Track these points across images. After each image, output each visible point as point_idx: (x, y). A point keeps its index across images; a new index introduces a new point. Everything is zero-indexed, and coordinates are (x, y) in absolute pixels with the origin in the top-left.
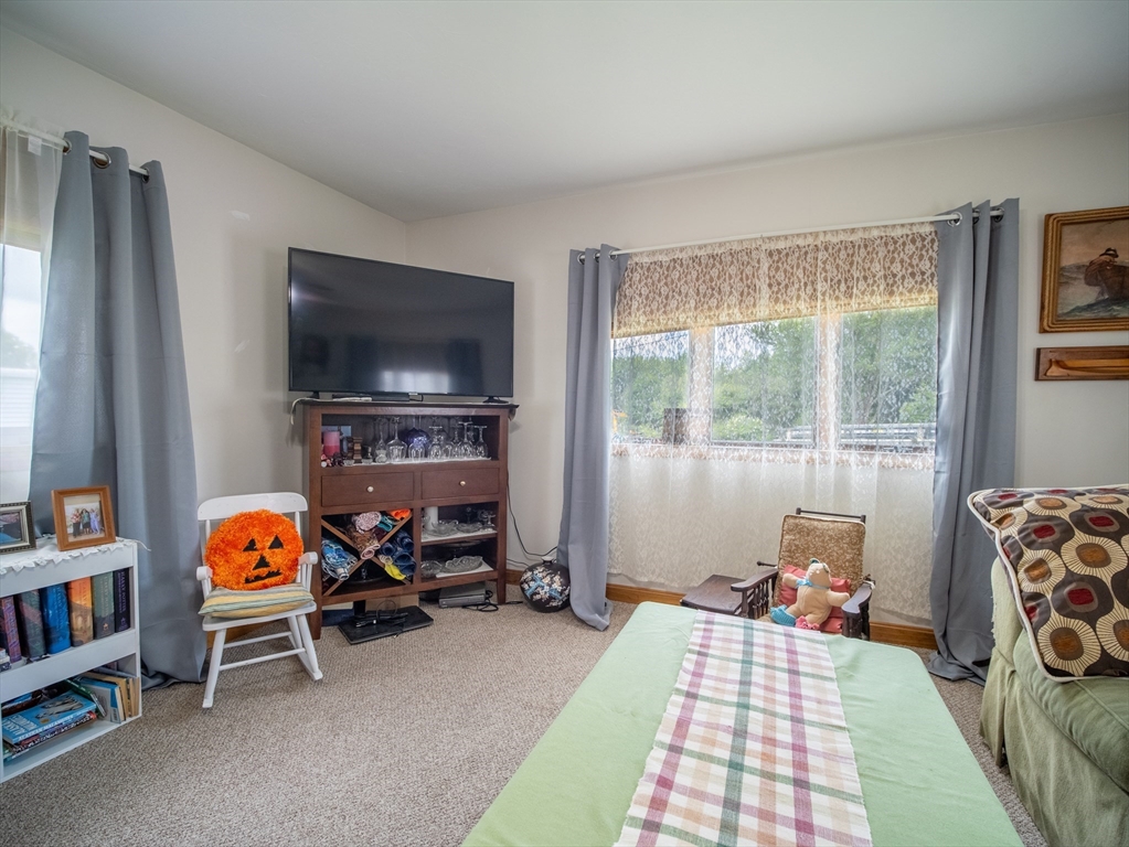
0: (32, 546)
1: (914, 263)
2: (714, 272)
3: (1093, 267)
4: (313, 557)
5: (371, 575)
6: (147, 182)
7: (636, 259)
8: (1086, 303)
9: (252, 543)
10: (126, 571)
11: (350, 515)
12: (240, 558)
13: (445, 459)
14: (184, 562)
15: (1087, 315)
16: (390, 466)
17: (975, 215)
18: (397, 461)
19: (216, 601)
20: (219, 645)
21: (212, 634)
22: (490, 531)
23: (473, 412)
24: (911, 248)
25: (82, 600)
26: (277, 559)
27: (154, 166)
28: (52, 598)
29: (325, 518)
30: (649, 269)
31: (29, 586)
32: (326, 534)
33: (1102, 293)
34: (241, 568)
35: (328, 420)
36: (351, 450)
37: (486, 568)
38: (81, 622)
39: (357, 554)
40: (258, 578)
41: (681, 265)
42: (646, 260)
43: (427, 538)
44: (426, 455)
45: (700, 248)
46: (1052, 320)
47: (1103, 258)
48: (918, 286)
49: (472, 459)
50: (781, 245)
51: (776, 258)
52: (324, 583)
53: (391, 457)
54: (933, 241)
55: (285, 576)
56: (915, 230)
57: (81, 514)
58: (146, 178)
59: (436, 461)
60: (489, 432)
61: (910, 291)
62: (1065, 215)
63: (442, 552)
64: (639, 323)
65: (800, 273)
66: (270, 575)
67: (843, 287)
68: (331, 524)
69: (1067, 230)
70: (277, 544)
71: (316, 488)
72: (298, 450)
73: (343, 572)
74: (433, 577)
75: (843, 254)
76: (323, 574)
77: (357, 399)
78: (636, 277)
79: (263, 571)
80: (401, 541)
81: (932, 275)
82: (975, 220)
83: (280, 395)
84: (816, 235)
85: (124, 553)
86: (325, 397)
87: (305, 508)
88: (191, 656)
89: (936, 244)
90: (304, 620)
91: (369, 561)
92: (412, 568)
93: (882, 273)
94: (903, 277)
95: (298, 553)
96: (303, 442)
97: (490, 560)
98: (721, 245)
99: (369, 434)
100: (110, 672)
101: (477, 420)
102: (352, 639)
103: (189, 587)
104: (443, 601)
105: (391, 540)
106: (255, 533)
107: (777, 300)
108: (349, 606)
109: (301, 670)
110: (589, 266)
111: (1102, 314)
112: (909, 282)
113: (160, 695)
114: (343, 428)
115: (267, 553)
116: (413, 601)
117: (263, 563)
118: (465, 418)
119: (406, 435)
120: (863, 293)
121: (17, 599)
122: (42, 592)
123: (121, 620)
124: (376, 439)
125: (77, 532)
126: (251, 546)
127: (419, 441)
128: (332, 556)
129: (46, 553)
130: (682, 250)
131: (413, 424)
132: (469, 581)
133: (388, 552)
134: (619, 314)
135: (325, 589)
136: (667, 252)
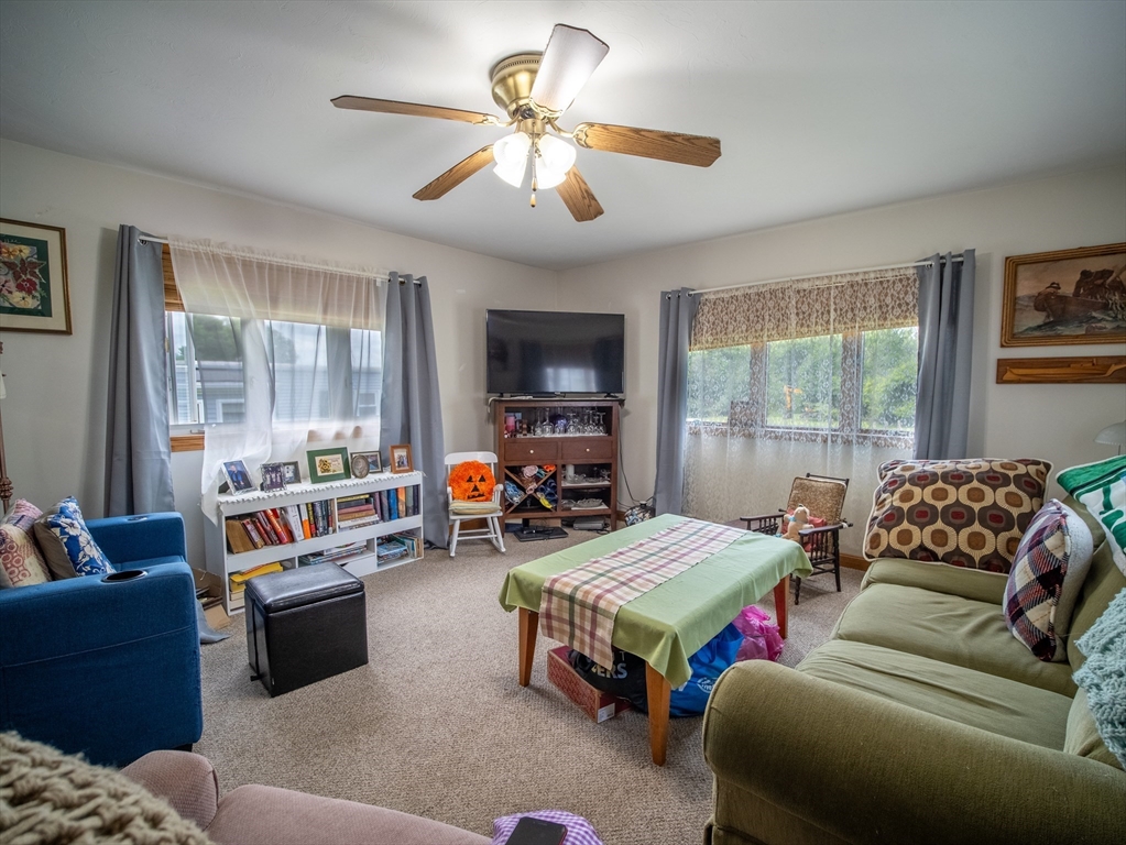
0: (382, 471)
1: (901, 297)
2: (759, 306)
3: (1040, 297)
4: (501, 487)
5: (532, 504)
6: (421, 286)
7: (706, 297)
8: (1036, 325)
9: (471, 478)
10: (418, 486)
11: (520, 467)
12: (465, 485)
13: (578, 435)
14: (439, 486)
15: (1037, 333)
16: (544, 438)
17: (942, 261)
18: (548, 435)
19: (455, 505)
20: (456, 530)
21: (455, 520)
22: (607, 483)
23: (595, 404)
24: (899, 286)
25: (402, 497)
26: (483, 487)
27: (423, 279)
28: (392, 494)
29: (507, 468)
30: (715, 304)
31: (384, 488)
32: (508, 478)
33: (1048, 317)
34: (466, 491)
35: (508, 410)
36: (521, 427)
37: (604, 507)
38: (402, 508)
39: (524, 490)
40: (474, 497)
41: (737, 300)
42: (712, 297)
43: (566, 484)
44: (566, 431)
45: (750, 288)
46: (1010, 337)
47: (1049, 290)
48: (903, 314)
49: (596, 434)
50: (806, 286)
51: (802, 294)
52: (507, 505)
53: (545, 433)
54: (915, 280)
55: (487, 496)
56: (902, 272)
57: (400, 457)
58: (420, 285)
59: (571, 435)
60: (606, 418)
61: (897, 318)
62: (1019, 257)
63: (577, 494)
64: (707, 342)
65: (818, 306)
66: (480, 495)
67: (850, 315)
68: (510, 472)
69: (1021, 268)
70: (482, 479)
71: (502, 449)
72: (492, 427)
73: (517, 500)
74: (569, 509)
75: (849, 291)
76: (506, 500)
77: (524, 398)
78: (706, 309)
79: (476, 493)
80: (550, 484)
81: (914, 306)
82: (943, 266)
83: (482, 394)
84: (829, 277)
85: (416, 477)
86: (507, 397)
87: (497, 461)
88: (443, 535)
89: (918, 282)
90: (496, 520)
91: (530, 496)
92: (556, 501)
93: (877, 305)
94: (893, 308)
95: (493, 486)
96: (494, 423)
97: (607, 501)
98: (763, 286)
99: (531, 418)
100: (410, 534)
101: (600, 409)
102: (520, 539)
103: (441, 499)
104: (576, 525)
105: (544, 483)
106: (471, 473)
107: (802, 325)
108: (520, 521)
109: (496, 550)
110: (673, 302)
111: (1049, 333)
112: (897, 311)
113: (430, 552)
114: (517, 414)
115: (478, 484)
116: (558, 523)
117: (476, 489)
118: (593, 408)
119: (554, 419)
120: (863, 320)
121: (380, 493)
122: (388, 491)
123: (416, 510)
124: (536, 421)
125: (399, 466)
126: (470, 480)
127: (562, 422)
128: (511, 490)
129: (387, 475)
130: (737, 289)
131: (559, 412)
132: (592, 514)
133: (542, 490)
134: (695, 335)
135: (507, 509)
136: (727, 291)
